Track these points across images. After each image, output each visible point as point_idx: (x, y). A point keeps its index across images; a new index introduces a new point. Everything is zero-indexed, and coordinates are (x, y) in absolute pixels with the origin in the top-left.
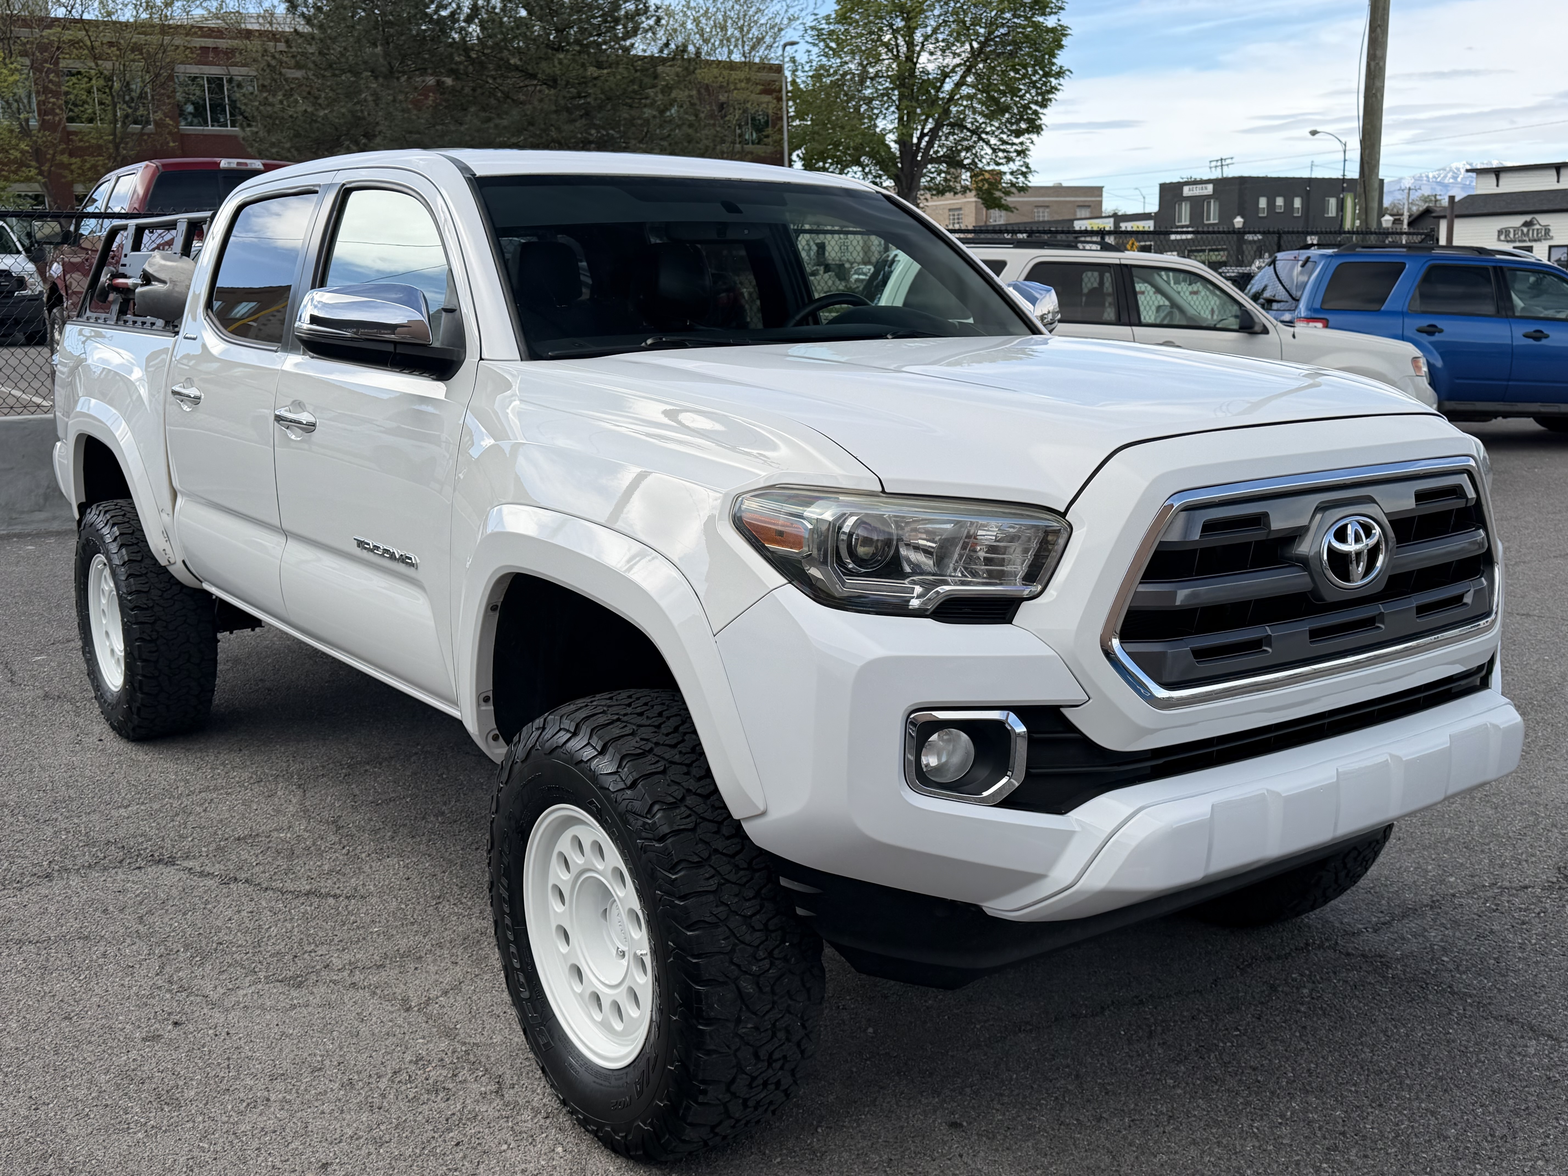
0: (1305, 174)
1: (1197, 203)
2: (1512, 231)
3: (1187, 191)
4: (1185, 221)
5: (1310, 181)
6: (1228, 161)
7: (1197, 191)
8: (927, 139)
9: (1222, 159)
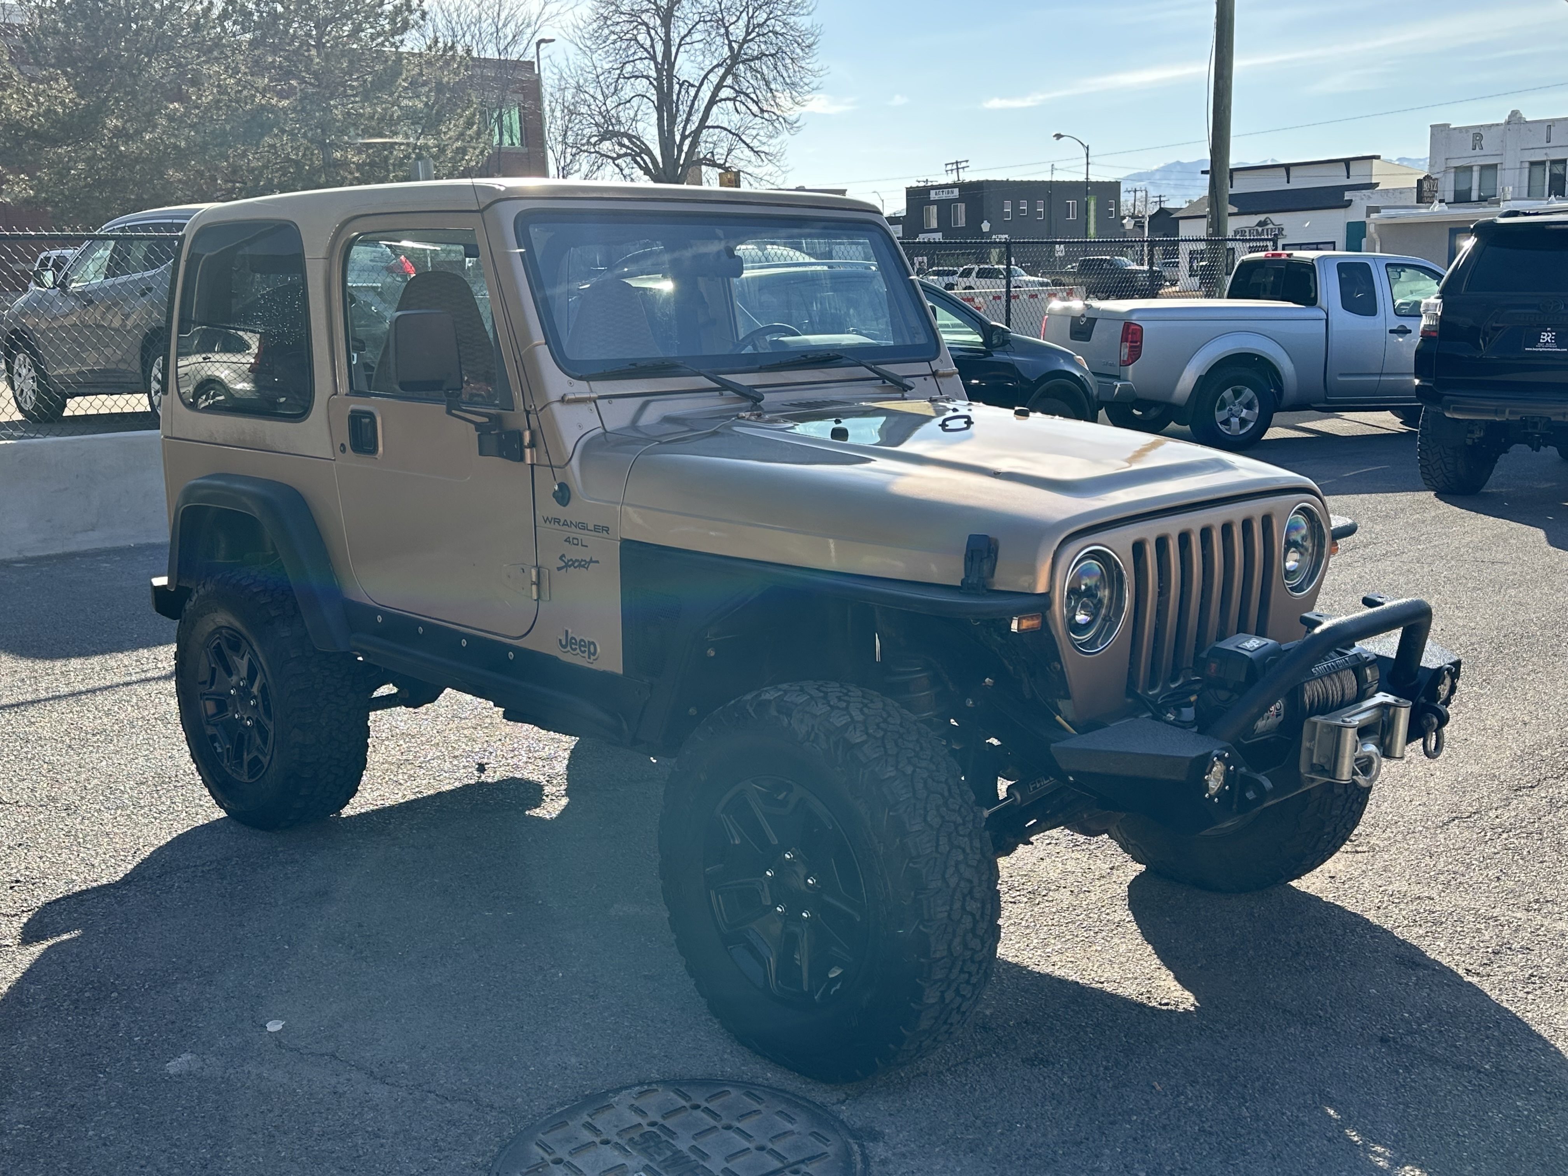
0: (1047, 177)
1: (945, 206)
2: (1247, 230)
3: (933, 195)
4: (934, 224)
5: (1051, 184)
6: (964, 164)
7: (944, 195)
8: (687, 142)
9: (957, 163)
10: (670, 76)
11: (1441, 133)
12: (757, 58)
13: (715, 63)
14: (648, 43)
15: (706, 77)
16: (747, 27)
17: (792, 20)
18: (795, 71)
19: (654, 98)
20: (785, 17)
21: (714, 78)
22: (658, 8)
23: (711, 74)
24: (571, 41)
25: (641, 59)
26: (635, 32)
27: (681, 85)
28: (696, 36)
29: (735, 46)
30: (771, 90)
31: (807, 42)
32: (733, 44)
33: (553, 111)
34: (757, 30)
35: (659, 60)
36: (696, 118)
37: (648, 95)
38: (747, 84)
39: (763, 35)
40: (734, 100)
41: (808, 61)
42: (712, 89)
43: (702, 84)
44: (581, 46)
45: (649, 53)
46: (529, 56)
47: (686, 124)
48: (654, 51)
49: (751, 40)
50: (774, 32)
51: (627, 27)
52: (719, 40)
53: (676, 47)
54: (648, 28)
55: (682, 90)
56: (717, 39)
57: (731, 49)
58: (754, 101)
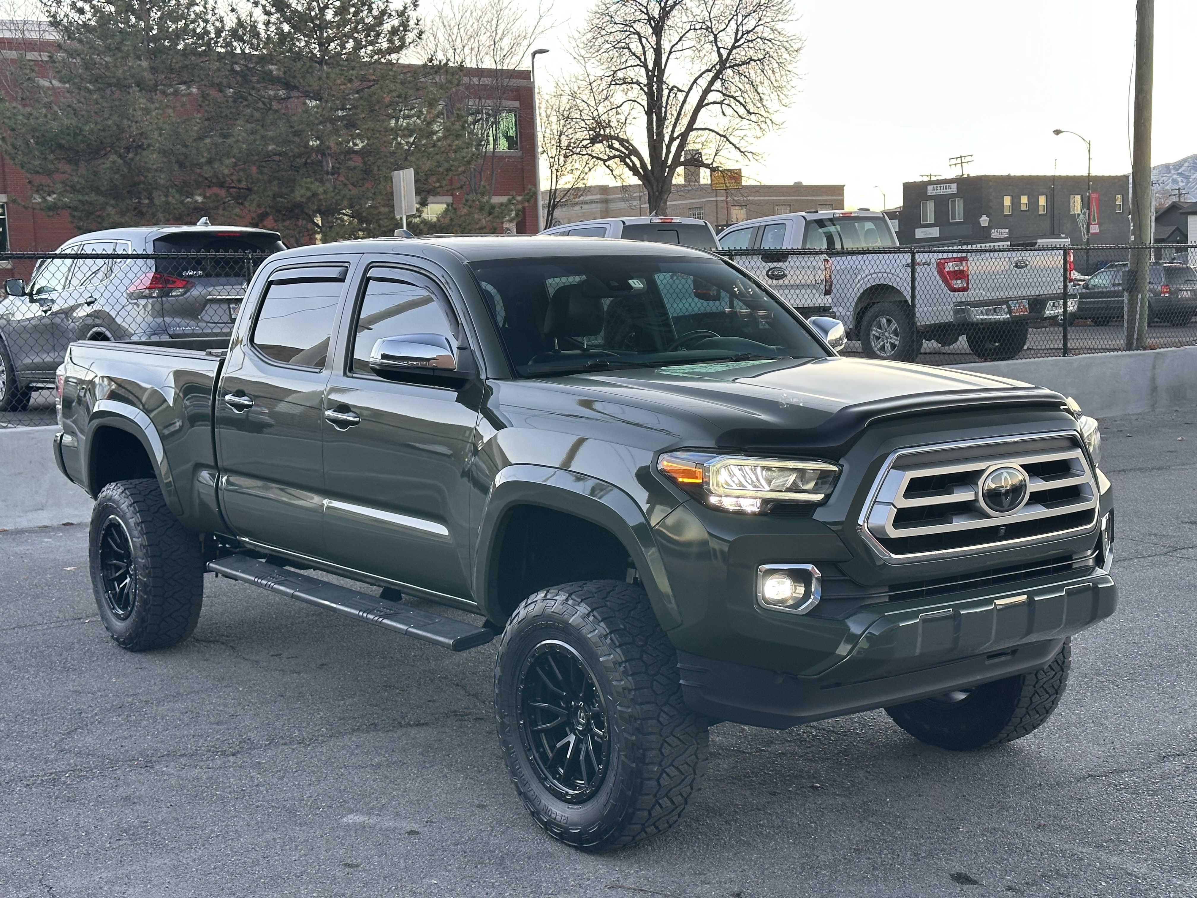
1: (942, 202)
3: (930, 191)
4: (931, 219)
5: (1053, 179)
6: (968, 159)
7: (941, 191)
8: (676, 143)
9: (961, 156)
10: (660, 82)
12: (744, 63)
13: (703, 69)
14: (639, 51)
15: (695, 81)
16: (736, 34)
17: (779, 26)
18: (782, 76)
19: (645, 103)
20: (773, 24)
21: (703, 82)
22: (650, 19)
23: (700, 80)
25: (631, 66)
26: (627, 41)
27: (671, 90)
28: (686, 43)
29: (724, 53)
30: (758, 93)
31: (796, 47)
32: (721, 50)
33: (548, 117)
34: (745, 36)
35: (650, 67)
36: (684, 122)
37: (638, 100)
38: (733, 88)
39: (752, 41)
40: (721, 103)
41: (794, 65)
42: (701, 93)
43: (691, 88)
44: (576, 56)
45: (640, 59)
46: (525, 66)
47: (675, 126)
48: (645, 59)
49: (740, 46)
50: (760, 38)
51: (620, 36)
52: (708, 46)
53: (667, 54)
54: (640, 38)
55: (672, 95)
56: (706, 46)
57: (720, 55)
58: (741, 104)
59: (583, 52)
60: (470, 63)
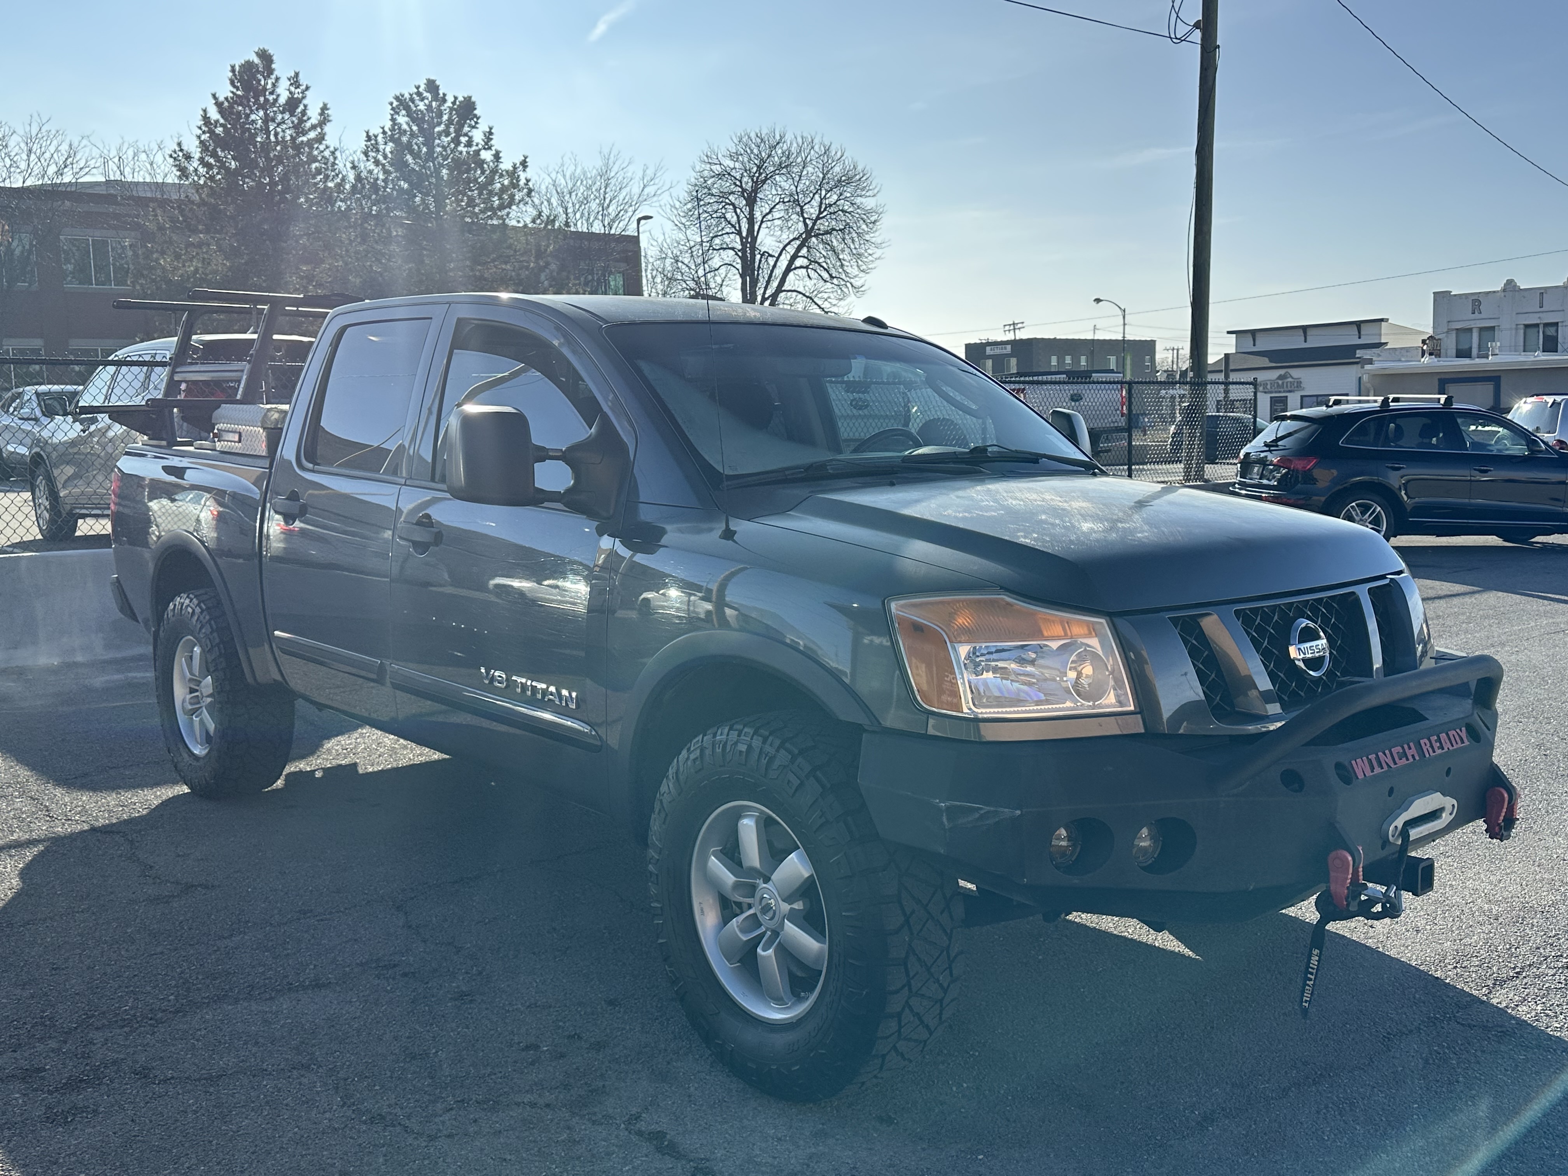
0: (1089, 336)
1: (999, 360)
2: (1267, 382)
3: (989, 350)
5: (1093, 341)
6: (1019, 326)
7: (998, 351)
9: (1014, 324)
10: (753, 248)
11: (1441, 299)
12: (827, 233)
13: (791, 237)
14: (734, 220)
15: (784, 249)
16: (820, 207)
17: (858, 200)
18: (860, 244)
19: (739, 266)
20: (852, 198)
21: (791, 250)
22: (744, 190)
23: (789, 246)
24: (669, 219)
25: (728, 233)
26: (724, 211)
27: (762, 255)
28: (776, 215)
29: (810, 223)
30: (840, 259)
31: (873, 219)
32: (807, 221)
33: (653, 278)
34: (828, 209)
35: (744, 234)
36: (775, 284)
37: (734, 264)
38: (818, 254)
39: (834, 213)
40: (807, 267)
41: (872, 235)
42: (789, 258)
43: (780, 254)
44: (677, 223)
45: (735, 227)
46: (631, 231)
47: (766, 288)
48: (740, 227)
49: (823, 217)
50: (843, 211)
51: (715, 207)
52: (794, 217)
53: (759, 223)
54: (735, 208)
55: (763, 260)
56: (793, 217)
57: (806, 225)
58: (825, 269)
59: (684, 220)
60: (582, 227)
